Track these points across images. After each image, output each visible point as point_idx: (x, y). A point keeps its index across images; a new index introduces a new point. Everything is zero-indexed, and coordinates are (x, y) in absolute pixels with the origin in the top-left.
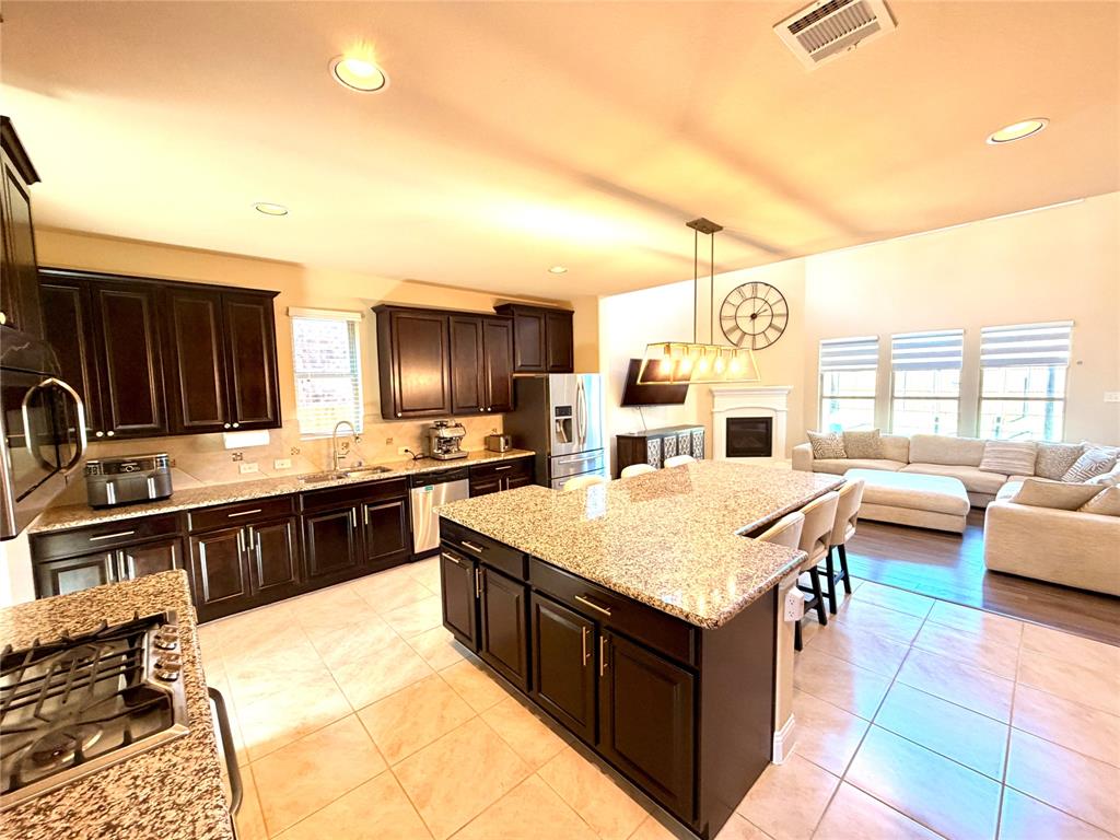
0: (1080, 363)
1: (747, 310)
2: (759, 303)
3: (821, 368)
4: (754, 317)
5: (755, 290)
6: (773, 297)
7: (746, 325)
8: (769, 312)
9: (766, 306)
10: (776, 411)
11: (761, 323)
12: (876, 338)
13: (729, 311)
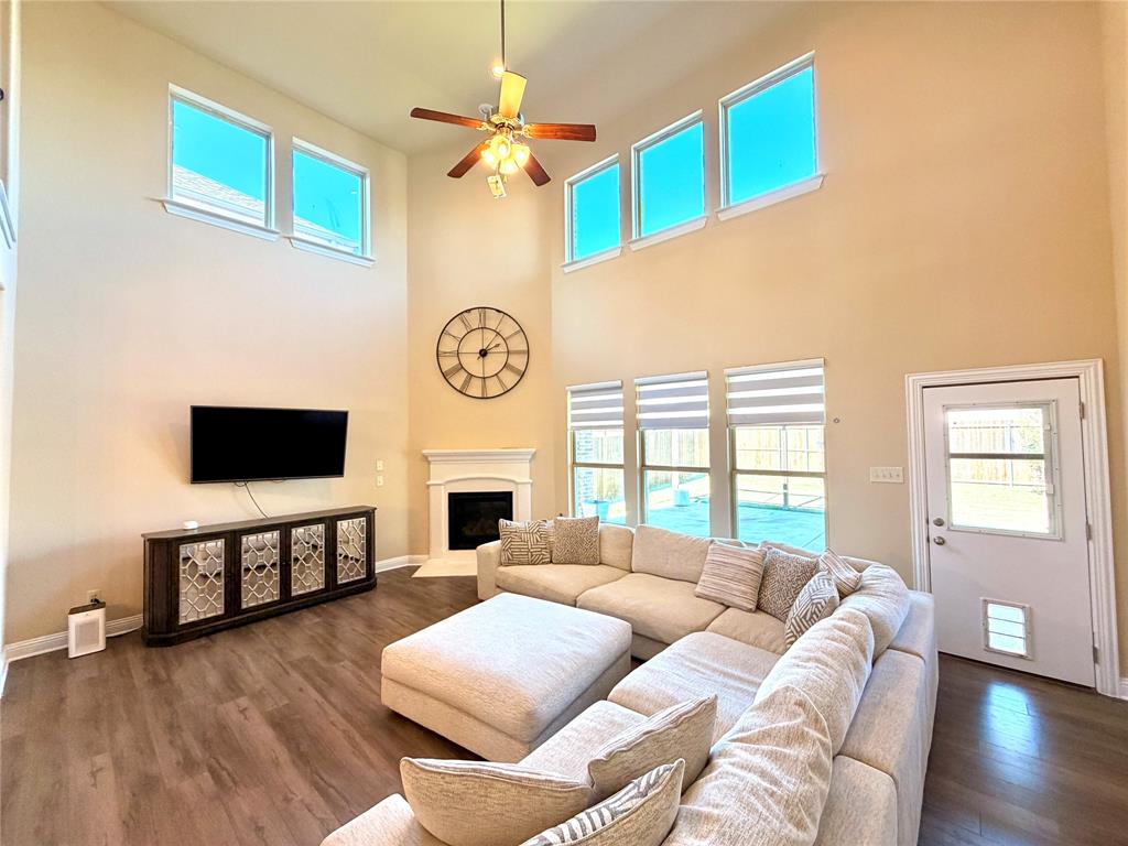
0: (837, 421)
1: (475, 343)
2: (490, 335)
3: (570, 424)
4: (483, 353)
5: (483, 318)
6: (508, 328)
7: (473, 364)
8: (503, 348)
9: (500, 340)
10: (517, 483)
11: (494, 363)
12: (618, 383)
13: (449, 345)
